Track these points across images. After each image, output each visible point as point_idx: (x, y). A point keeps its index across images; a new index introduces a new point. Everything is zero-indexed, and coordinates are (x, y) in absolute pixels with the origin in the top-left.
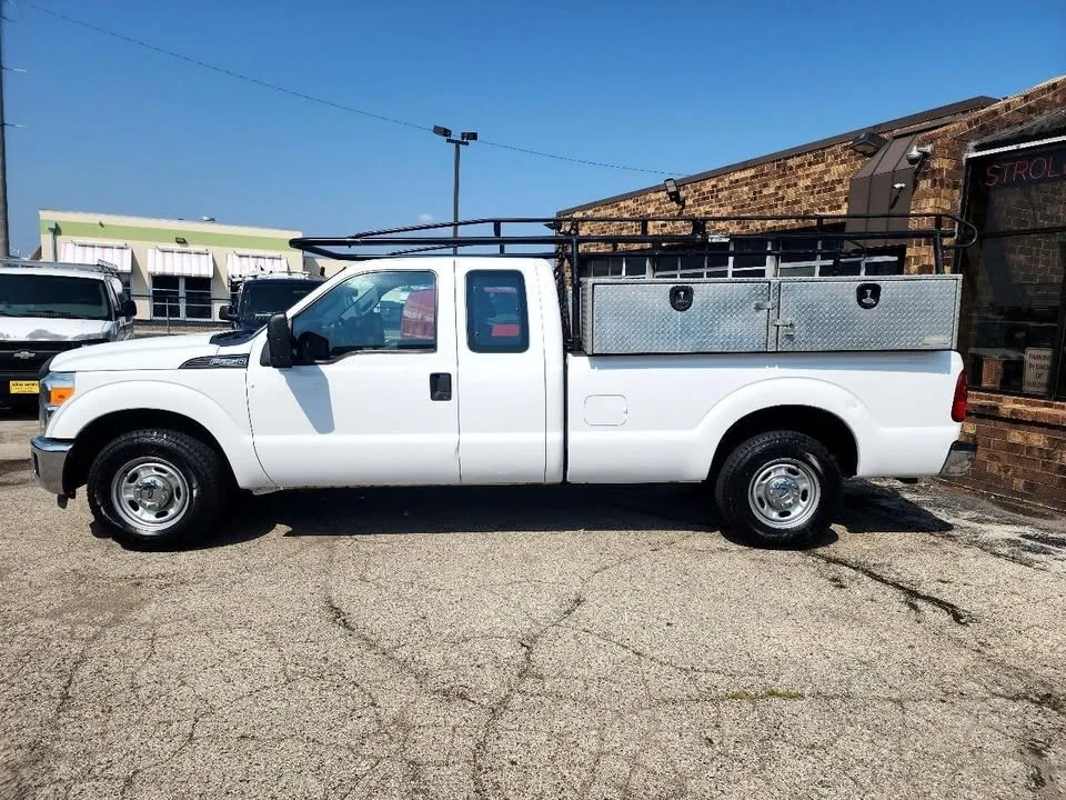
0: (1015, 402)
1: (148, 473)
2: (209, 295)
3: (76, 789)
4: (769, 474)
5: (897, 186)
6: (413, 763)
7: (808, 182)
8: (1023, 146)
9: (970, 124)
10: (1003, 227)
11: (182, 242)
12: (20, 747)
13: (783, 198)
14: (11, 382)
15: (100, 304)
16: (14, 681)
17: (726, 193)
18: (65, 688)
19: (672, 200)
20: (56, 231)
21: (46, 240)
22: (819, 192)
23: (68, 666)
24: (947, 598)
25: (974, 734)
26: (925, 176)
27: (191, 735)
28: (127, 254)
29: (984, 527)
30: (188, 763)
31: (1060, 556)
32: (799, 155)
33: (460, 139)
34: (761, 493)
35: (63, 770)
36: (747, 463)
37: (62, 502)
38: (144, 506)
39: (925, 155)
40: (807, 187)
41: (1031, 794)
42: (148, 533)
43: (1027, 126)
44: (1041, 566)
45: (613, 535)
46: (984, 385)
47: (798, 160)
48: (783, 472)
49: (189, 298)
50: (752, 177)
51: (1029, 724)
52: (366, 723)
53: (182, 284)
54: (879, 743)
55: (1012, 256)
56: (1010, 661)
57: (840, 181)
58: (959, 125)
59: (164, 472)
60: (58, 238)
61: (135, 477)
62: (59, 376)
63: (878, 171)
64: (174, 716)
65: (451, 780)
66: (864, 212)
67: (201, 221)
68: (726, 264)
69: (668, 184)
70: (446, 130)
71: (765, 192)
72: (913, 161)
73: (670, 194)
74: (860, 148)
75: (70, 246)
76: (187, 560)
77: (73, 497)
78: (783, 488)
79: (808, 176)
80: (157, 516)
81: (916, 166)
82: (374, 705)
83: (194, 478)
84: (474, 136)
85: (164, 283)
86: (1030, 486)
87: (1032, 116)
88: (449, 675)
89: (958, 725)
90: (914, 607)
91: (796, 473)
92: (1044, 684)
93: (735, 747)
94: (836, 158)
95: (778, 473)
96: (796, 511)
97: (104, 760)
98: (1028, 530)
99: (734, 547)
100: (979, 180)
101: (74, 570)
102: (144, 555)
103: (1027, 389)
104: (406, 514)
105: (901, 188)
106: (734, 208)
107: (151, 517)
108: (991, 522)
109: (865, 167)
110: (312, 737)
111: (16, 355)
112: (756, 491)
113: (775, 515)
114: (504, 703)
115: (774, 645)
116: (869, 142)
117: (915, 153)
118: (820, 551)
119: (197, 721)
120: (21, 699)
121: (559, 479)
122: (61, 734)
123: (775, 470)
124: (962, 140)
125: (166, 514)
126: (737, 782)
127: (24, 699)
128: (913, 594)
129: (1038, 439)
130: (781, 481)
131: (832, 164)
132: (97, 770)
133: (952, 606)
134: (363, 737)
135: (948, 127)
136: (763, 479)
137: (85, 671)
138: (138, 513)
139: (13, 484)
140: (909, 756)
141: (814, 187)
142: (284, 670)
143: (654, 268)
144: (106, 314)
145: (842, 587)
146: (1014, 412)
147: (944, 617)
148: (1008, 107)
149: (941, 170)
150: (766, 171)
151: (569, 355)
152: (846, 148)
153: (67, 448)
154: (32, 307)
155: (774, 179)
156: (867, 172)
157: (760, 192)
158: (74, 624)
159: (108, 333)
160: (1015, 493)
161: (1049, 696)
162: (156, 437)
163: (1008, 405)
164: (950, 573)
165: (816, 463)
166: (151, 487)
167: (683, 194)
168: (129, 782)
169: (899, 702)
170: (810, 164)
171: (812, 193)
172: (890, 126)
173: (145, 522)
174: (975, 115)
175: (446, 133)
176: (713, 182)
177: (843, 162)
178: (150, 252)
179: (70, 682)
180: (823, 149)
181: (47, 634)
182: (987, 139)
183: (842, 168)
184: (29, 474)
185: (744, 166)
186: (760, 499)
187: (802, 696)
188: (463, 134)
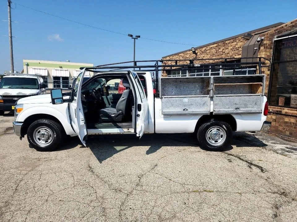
0: (288, 110)
1: (43, 131)
2: (69, 82)
3: (15, 213)
4: (212, 130)
5: (255, 48)
6: (104, 208)
7: (231, 48)
8: (290, 36)
9: (275, 31)
10: (285, 60)
11: (61, 67)
12: (3, 202)
13: (225, 52)
14: (12, 106)
15: (36, 85)
16: (4, 185)
17: (208, 51)
18: (17, 187)
19: (194, 53)
20: (28, 65)
21: (25, 67)
22: (234, 50)
23: (18, 181)
24: (261, 165)
25: (260, 203)
26: (262, 46)
27: (47, 200)
28: (46, 71)
29: (275, 145)
30: (45, 207)
31: (296, 153)
32: (229, 40)
33: (135, 37)
34: (210, 136)
35: (13, 208)
36: (205, 127)
37: (21, 138)
38: (42, 139)
39: (262, 40)
40: (231, 49)
41: (273, 219)
42: (43, 147)
43: (292, 30)
44: (289, 156)
45: (169, 148)
46: (279, 105)
47: (228, 42)
48: (216, 130)
49: (63, 83)
50: (216, 46)
51: (276, 200)
52: (93, 197)
53: (61, 79)
54: (233, 205)
55: (288, 68)
56: (275, 183)
57: (240, 47)
58: (272, 31)
59: (47, 130)
60: (28, 67)
61: (39, 132)
62: (19, 105)
63: (250, 44)
64: (43, 195)
65: (113, 213)
66: (246, 57)
67: (66, 61)
68: (209, 71)
69: (193, 49)
70: (131, 35)
71: (220, 50)
72: (258, 42)
73: (193, 52)
74: (246, 38)
75: (31, 69)
76: (53, 154)
77: (24, 137)
78: (216, 134)
79: (231, 46)
80: (45, 142)
81: (260, 43)
82: (96, 193)
83: (55, 132)
84: (139, 37)
85: (56, 79)
86: (291, 134)
87: (294, 28)
88: (117, 185)
89: (256, 200)
90: (250, 167)
91: (219, 130)
92: (283, 189)
93: (192, 205)
94: (239, 40)
95: (214, 130)
96: (219, 141)
97: (23, 206)
98: (288, 146)
99: (202, 151)
100: (278, 46)
101: (23, 156)
102: (42, 152)
103: (291, 106)
104: (113, 141)
105: (256, 49)
106: (211, 55)
107: (44, 142)
108: (278, 144)
109: (247, 43)
110: (78, 201)
111: (14, 99)
112: (208, 135)
113: (213, 142)
114: (131, 193)
115: (208, 177)
116: (248, 36)
117: (259, 39)
118: (226, 152)
119: (49, 196)
120: (5, 190)
121: (153, 132)
122: (14, 199)
123: (213, 129)
124: (273, 35)
125: (48, 141)
126: (191, 214)
127: (6, 190)
128: (251, 164)
129: (293, 120)
130: (215, 132)
131: (238, 42)
132: (21, 209)
133: (261, 167)
134: (92, 201)
135: (269, 32)
136: (210, 132)
137: (22, 183)
138: (40, 141)
139: (11, 134)
140: (240, 208)
141: (233, 49)
142: (74, 183)
143: (189, 72)
144: (38, 88)
145: (231, 162)
146: (286, 113)
147: (258, 170)
148: (286, 25)
149: (266, 44)
150: (220, 45)
151: (155, 98)
152: (242, 38)
153: (22, 124)
154: (18, 86)
155: (222, 47)
156: (247, 45)
157: (218, 51)
158: (21, 171)
159: (38, 93)
160: (286, 135)
161: (284, 192)
162: (45, 121)
163: (286, 110)
164: (262, 158)
165: (225, 128)
166: (43, 134)
167: (196, 52)
168: (29, 211)
169: (240, 194)
170: (232, 42)
171: (233, 51)
172: (254, 31)
173: (42, 144)
174: (276, 28)
175: (131, 36)
176: (205, 48)
177: (241, 42)
178: (53, 70)
179: (18, 186)
180: (235, 38)
181: (13, 173)
182: (280, 35)
183: (241, 43)
184: (13, 131)
185: (214, 43)
186: (209, 138)
187: (213, 192)
188: (136, 36)
